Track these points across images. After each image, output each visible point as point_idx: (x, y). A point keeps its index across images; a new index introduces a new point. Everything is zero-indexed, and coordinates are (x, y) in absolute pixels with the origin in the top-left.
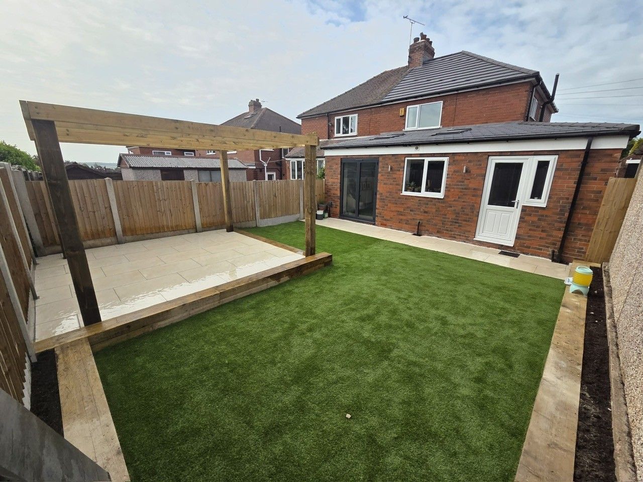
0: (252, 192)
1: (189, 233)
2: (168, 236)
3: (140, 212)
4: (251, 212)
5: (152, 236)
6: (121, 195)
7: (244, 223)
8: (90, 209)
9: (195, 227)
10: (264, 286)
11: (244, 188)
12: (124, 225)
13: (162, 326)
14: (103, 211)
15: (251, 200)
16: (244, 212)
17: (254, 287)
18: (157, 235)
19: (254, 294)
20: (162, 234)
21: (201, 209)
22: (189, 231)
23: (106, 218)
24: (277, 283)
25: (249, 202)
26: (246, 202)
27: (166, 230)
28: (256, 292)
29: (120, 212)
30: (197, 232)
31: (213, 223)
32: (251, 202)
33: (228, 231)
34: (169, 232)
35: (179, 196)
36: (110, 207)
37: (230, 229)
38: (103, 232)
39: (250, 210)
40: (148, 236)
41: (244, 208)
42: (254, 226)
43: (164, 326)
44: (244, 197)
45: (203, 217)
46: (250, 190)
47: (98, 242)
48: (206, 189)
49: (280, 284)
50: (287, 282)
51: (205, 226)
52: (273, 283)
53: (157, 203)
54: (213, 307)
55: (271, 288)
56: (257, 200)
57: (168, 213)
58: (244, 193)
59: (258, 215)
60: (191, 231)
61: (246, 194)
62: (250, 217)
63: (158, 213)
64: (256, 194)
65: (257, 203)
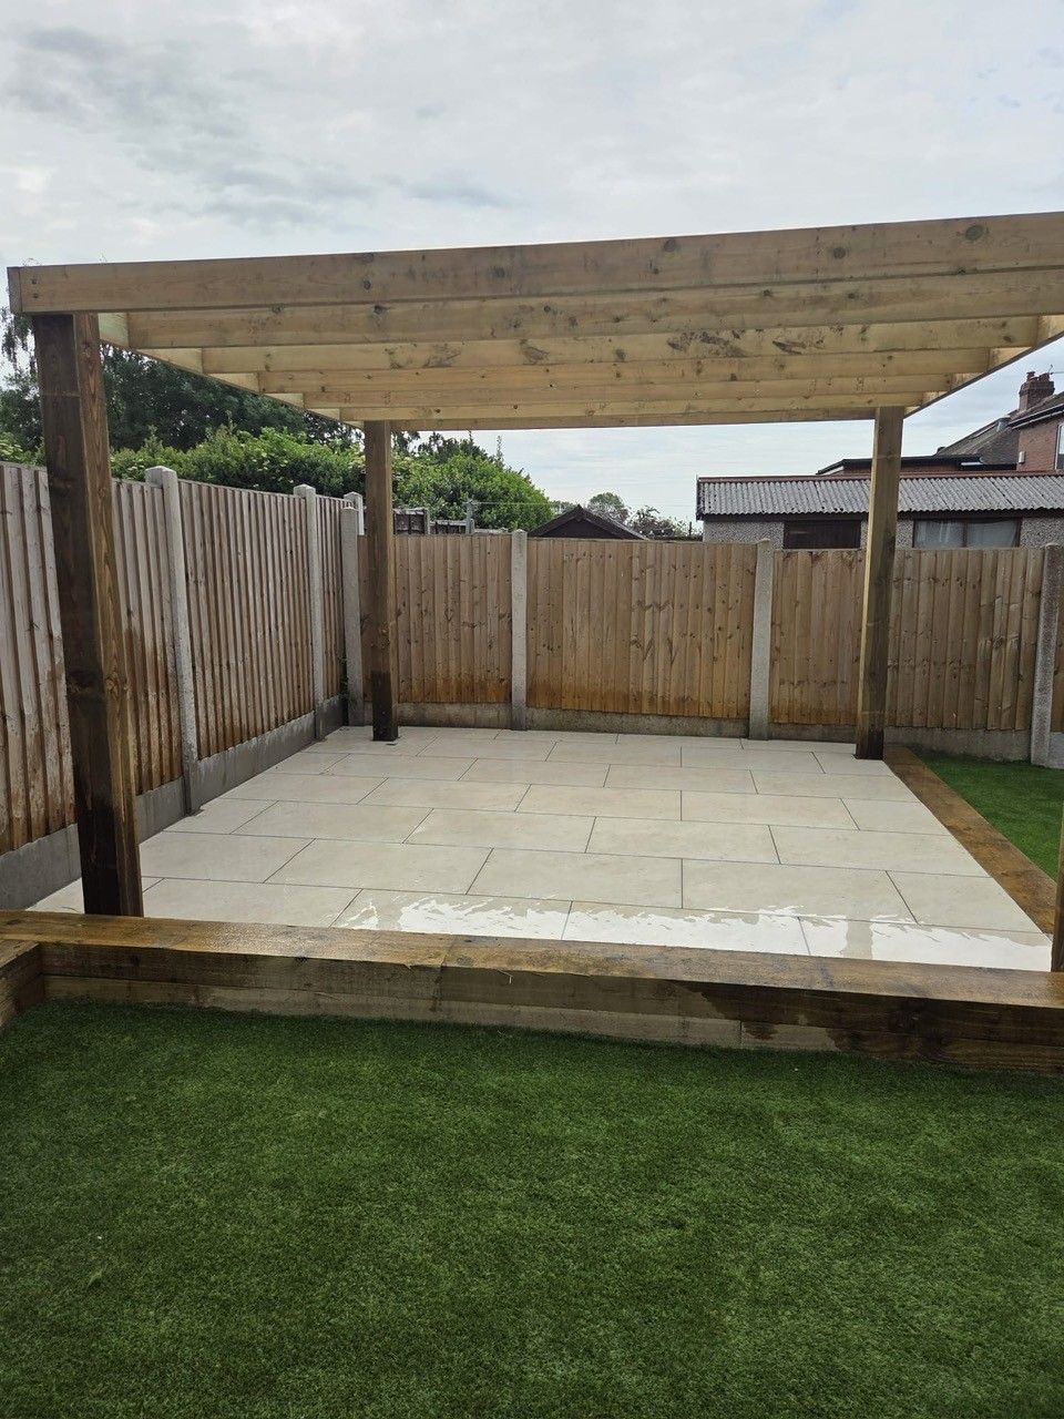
0: (1028, 596)
1: (719, 734)
2: (650, 732)
3: (583, 643)
4: (1009, 690)
5: (601, 721)
6: (542, 582)
7: (961, 736)
8: (466, 617)
9: (745, 716)
10: (664, 1025)
11: (986, 579)
12: (535, 673)
13: (223, 1005)
14: (493, 625)
15: (1013, 635)
16: (971, 685)
17: (608, 1008)
18: (617, 720)
19: (600, 1041)
20: (631, 720)
21: (776, 650)
22: (719, 728)
23: (495, 647)
24: (748, 1042)
25: (1002, 642)
26: (983, 642)
27: (646, 708)
28: (614, 1032)
29: (531, 633)
30: (747, 736)
31: (819, 713)
32: (1011, 645)
33: (860, 755)
34: (653, 720)
35: (706, 598)
36: (510, 615)
37: (871, 749)
38: (483, 688)
39: (1000, 678)
40: (592, 720)
41: (972, 666)
42: (1016, 754)
43: (229, 1008)
44: (982, 617)
45: (782, 682)
46: (1018, 589)
47: (465, 711)
48: (810, 578)
49: (761, 1053)
50: (800, 1057)
51: (784, 720)
52: (718, 1029)
53: (634, 615)
54: (404, 1016)
55: (704, 1051)
56: (1048, 636)
57: (662, 651)
58: (984, 602)
59: (1043, 708)
60: (729, 727)
61: (992, 606)
62: (999, 714)
63: (633, 648)
64: (1050, 611)
65: (1045, 652)
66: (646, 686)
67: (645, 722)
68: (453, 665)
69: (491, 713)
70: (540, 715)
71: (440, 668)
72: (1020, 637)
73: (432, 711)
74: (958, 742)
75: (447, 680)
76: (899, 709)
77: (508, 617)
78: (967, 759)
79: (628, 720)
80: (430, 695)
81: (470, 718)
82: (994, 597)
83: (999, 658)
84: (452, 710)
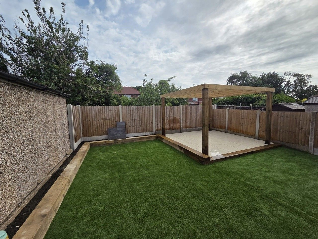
3: (234, 123)
4: (303, 138)
8: (222, 118)
9: (255, 136)
11: (298, 117)
15: (304, 128)
16: (295, 136)
21: (260, 126)
22: (251, 137)
23: (224, 122)
25: (302, 129)
26: (297, 128)
30: (255, 138)
32: (304, 130)
39: (302, 136)
41: (295, 133)
42: (305, 150)
44: (297, 124)
46: (305, 119)
51: (261, 137)
53: (240, 120)
56: (312, 129)
57: (244, 125)
58: (298, 121)
59: (311, 142)
60: (253, 137)
61: (299, 122)
62: (301, 143)
63: (240, 124)
64: (313, 124)
65: (312, 132)
66: (241, 129)
67: (241, 134)
68: (220, 124)
69: (224, 130)
70: (229, 131)
71: (219, 124)
72: (306, 128)
73: (218, 129)
74: (293, 146)
75: (219, 126)
76: (281, 138)
77: (225, 119)
78: (294, 149)
79: (239, 134)
80: (218, 127)
81: (222, 131)
82: (300, 120)
83: (302, 132)
84: (220, 129)
